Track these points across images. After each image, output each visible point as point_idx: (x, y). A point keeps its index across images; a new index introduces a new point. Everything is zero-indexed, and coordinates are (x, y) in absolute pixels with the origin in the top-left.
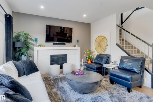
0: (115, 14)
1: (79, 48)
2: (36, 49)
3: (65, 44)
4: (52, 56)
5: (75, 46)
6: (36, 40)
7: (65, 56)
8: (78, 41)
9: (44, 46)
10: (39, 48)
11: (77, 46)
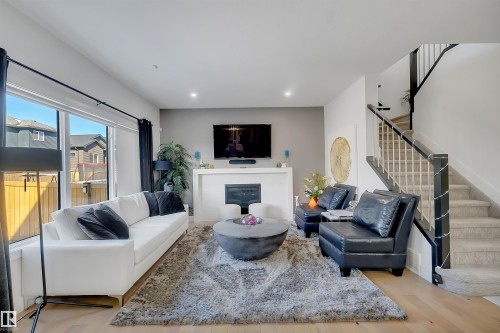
0: (363, 78)
1: (290, 171)
2: (196, 172)
3: (254, 162)
4: (228, 188)
5: (279, 166)
6: (198, 156)
7: (257, 188)
8: (287, 153)
9: (212, 167)
10: (203, 171)
11: (284, 165)
